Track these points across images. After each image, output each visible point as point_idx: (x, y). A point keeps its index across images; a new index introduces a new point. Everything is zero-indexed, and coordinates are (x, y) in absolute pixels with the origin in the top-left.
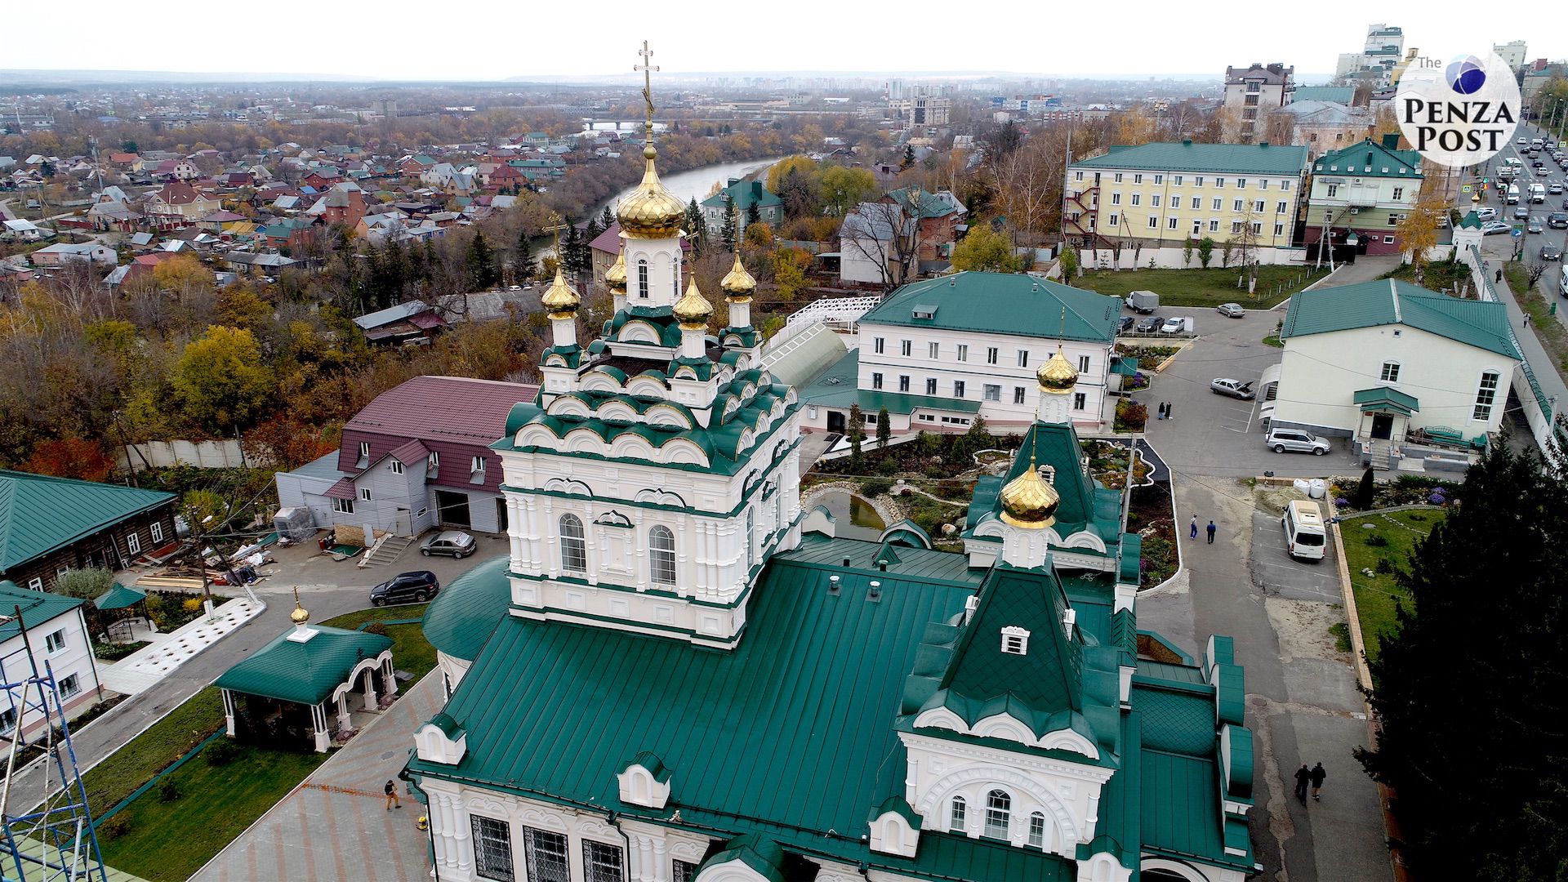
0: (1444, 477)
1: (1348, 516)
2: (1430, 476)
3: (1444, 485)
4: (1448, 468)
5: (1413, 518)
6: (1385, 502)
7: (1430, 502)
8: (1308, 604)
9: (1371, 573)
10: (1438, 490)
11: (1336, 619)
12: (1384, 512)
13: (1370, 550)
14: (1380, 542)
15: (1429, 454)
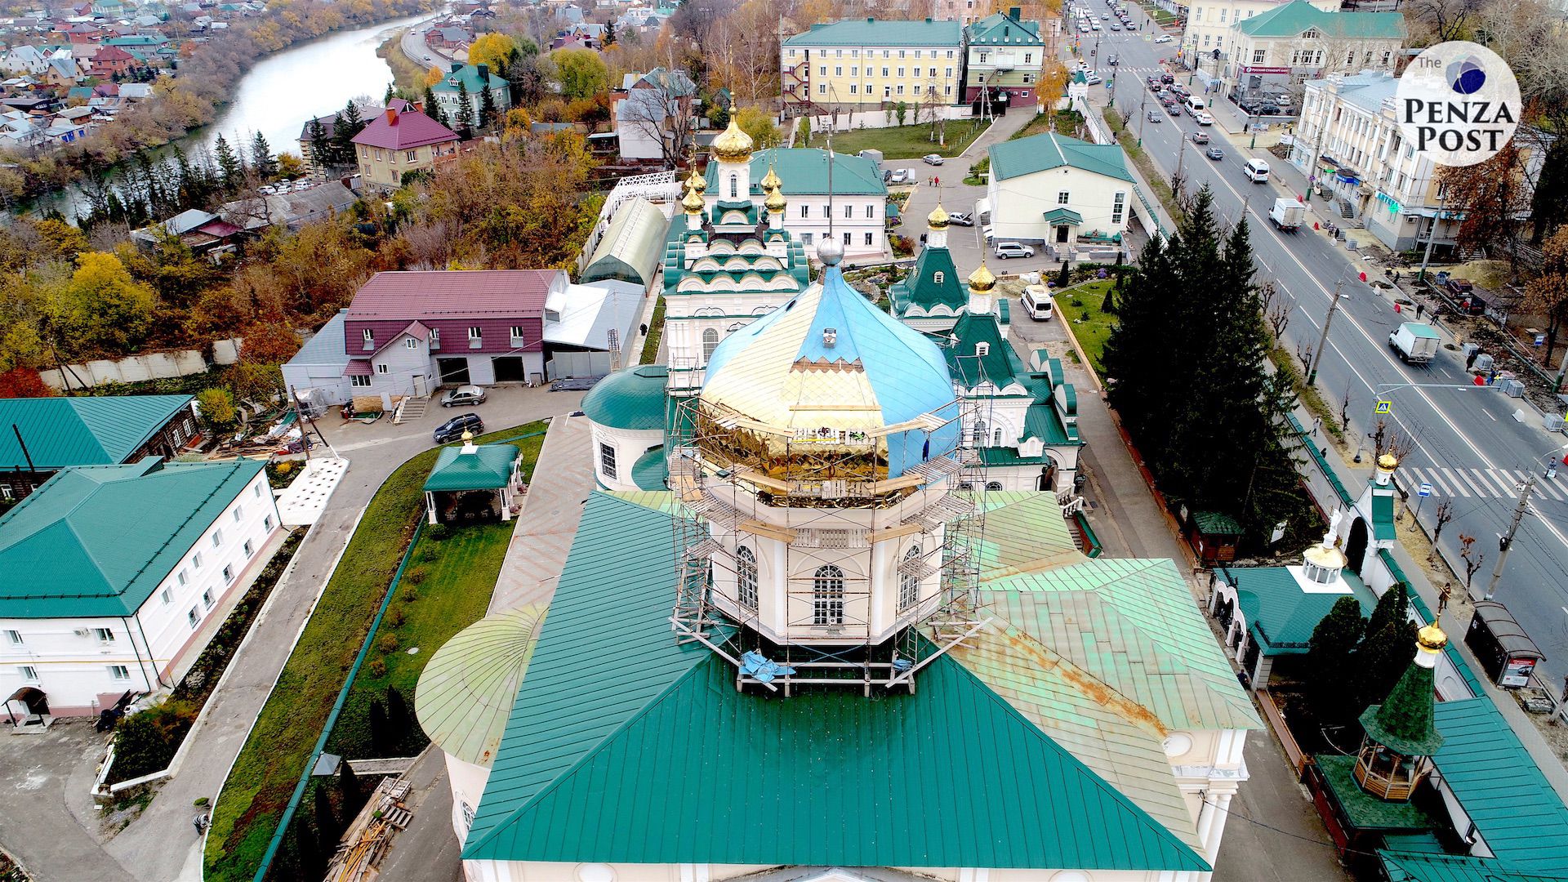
0: (1104, 262)
1: (1057, 292)
2: (1096, 262)
3: (1104, 266)
4: (1103, 256)
5: (1092, 288)
6: (1074, 281)
7: (1099, 278)
8: (1051, 343)
9: (1079, 321)
10: (1102, 269)
11: (1068, 349)
12: (1076, 286)
13: (1075, 309)
14: (1078, 304)
15: (1092, 249)
